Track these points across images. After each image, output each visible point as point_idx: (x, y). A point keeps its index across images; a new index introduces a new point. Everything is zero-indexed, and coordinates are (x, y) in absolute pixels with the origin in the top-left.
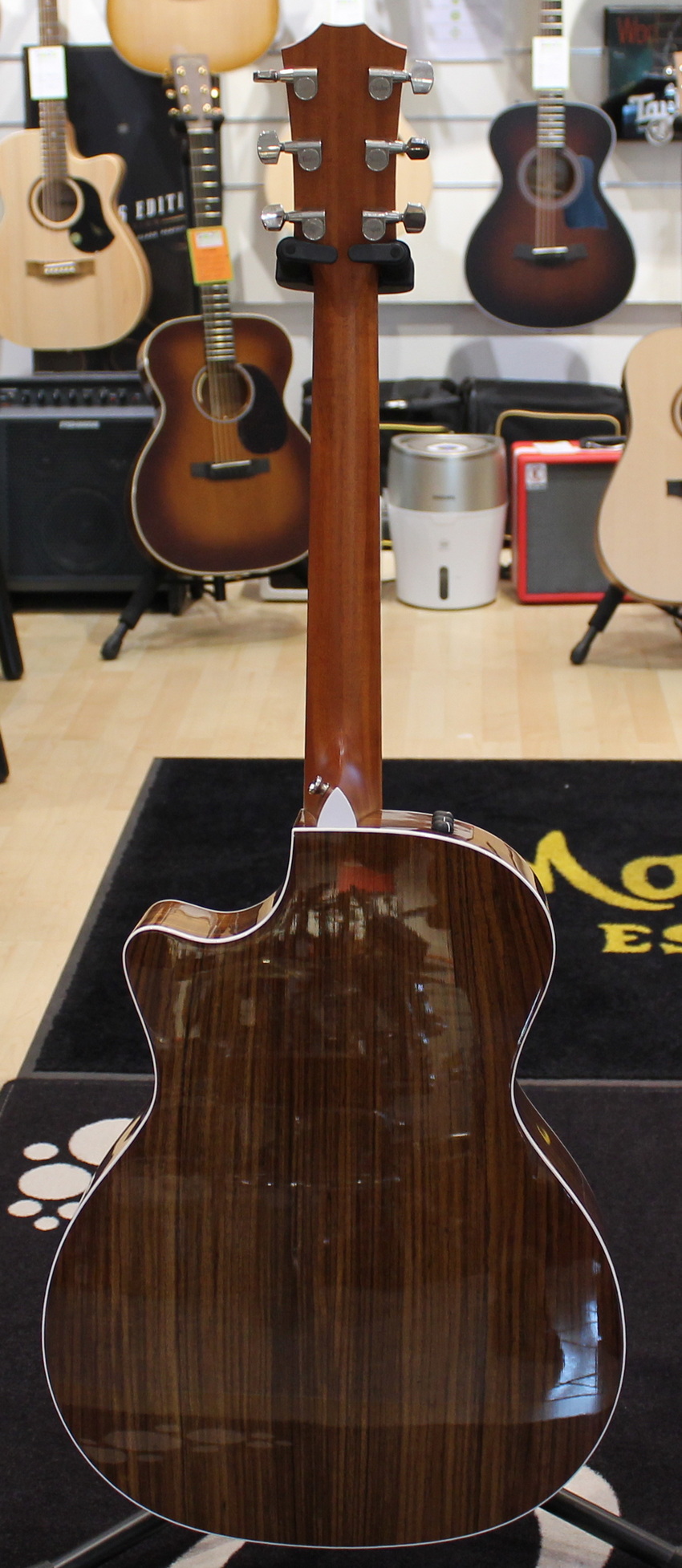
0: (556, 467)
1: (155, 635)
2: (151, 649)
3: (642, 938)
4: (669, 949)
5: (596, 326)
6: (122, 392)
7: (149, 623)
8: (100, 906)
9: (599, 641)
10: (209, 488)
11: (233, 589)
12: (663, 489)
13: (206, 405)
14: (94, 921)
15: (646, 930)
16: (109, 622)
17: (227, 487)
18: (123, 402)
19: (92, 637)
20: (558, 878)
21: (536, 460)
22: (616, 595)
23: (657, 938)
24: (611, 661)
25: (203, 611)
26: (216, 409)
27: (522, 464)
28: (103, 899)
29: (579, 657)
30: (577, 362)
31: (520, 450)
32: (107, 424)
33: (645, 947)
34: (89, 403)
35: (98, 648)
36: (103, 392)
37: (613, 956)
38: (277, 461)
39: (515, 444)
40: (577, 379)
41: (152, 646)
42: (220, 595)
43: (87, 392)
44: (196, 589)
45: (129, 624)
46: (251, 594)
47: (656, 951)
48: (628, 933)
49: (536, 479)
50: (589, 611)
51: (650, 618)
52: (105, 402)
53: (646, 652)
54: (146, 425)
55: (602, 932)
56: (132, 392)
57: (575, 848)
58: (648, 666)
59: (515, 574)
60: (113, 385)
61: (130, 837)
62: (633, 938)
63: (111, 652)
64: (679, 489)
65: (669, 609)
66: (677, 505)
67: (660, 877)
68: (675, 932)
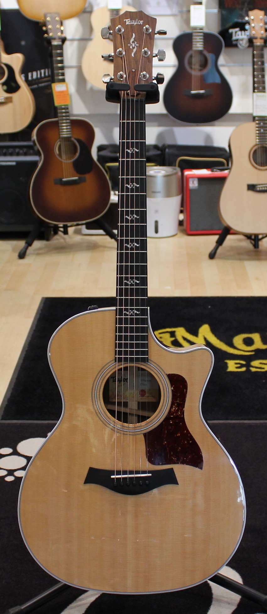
0: (202, 180)
1: (40, 249)
2: (38, 254)
3: (242, 366)
4: (253, 370)
5: (216, 122)
6: (25, 150)
7: (37, 244)
8: (23, 356)
9: (220, 250)
10: (61, 189)
11: (71, 230)
12: (246, 187)
13: (60, 155)
14: (21, 361)
15: (243, 362)
16: (21, 244)
17: (69, 188)
18: (26, 154)
19: (14, 250)
20: (208, 343)
21: (193, 177)
22: (227, 231)
23: (248, 366)
24: (225, 257)
25: (59, 239)
26: (64, 156)
27: (188, 178)
28: (25, 353)
29: (212, 256)
30: (208, 137)
31: (187, 173)
32: (19, 163)
33: (244, 369)
34: (11, 154)
35: (16, 255)
36: (17, 150)
37: (232, 373)
38: (89, 178)
39: (185, 171)
40: (209, 144)
41: (38, 253)
42: (66, 232)
43: (11, 150)
44: (56, 230)
45: (29, 244)
46: (78, 232)
47: (248, 371)
48: (236, 364)
49: (193, 184)
50: (216, 237)
51: (240, 240)
52: (18, 154)
53: (239, 254)
54: (35, 164)
55: (226, 364)
56: (30, 150)
57: (214, 331)
58: (240, 259)
59: (185, 224)
60: (21, 147)
61: (34, 328)
62: (239, 365)
63: (22, 255)
64: (252, 188)
65: (248, 237)
66: (251, 193)
67: (249, 342)
68: (256, 363)
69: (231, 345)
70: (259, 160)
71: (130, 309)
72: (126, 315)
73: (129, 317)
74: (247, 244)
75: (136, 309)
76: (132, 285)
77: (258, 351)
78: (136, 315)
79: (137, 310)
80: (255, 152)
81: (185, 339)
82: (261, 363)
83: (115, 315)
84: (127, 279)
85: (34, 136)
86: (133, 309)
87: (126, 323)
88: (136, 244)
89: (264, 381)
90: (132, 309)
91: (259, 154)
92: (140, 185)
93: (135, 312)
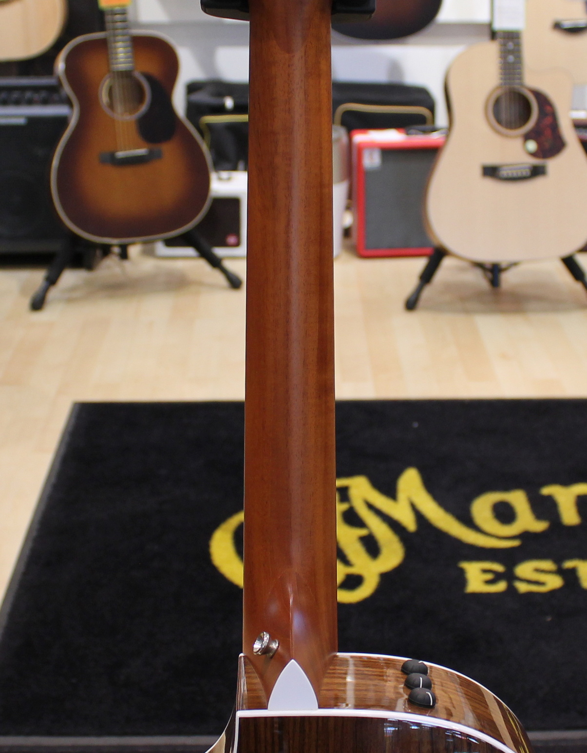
0: (388, 152)
1: (73, 289)
2: (70, 301)
3: (497, 577)
4: (522, 587)
5: (412, 39)
6: (43, 94)
7: (70, 278)
8: (27, 552)
9: (427, 292)
10: (114, 174)
11: (134, 251)
12: (478, 171)
13: (111, 106)
14: (22, 568)
15: (498, 568)
16: (36, 277)
17: (128, 171)
18: (45, 102)
19: (23, 291)
20: (420, 517)
21: (372, 146)
22: (438, 255)
23: (509, 576)
24: (437, 308)
25: (110, 267)
26: (119, 108)
27: (361, 149)
28: (30, 544)
29: (411, 304)
30: (395, 67)
31: (360, 138)
32: (33, 121)
33: (501, 586)
34: (17, 103)
35: (26, 302)
36: (28, 95)
37: (478, 597)
38: (170, 150)
39: (354, 132)
40: (395, 80)
42: (124, 255)
43: (15, 95)
44: (106, 250)
45: (52, 281)
46: (149, 253)
47: (511, 590)
48: (485, 571)
49: (371, 161)
50: (420, 264)
51: (462, 270)
52: (30, 102)
53: (463, 299)
54: (62, 122)
55: (462, 573)
56: (51, 95)
57: (430, 485)
58: (467, 312)
59: (354, 234)
60: (36, 89)
61: (53, 480)
62: (489, 576)
63: (38, 304)
64: (491, 172)
65: (479, 265)
66: (490, 184)
67: (504, 514)
68: (525, 569)
69: (467, 520)
70: (504, 116)
74: (479, 280)
77: (525, 536)
80: (497, 102)
81: (371, 507)
82: (537, 570)
85: (60, 65)
89: (549, 619)
91: (504, 104)
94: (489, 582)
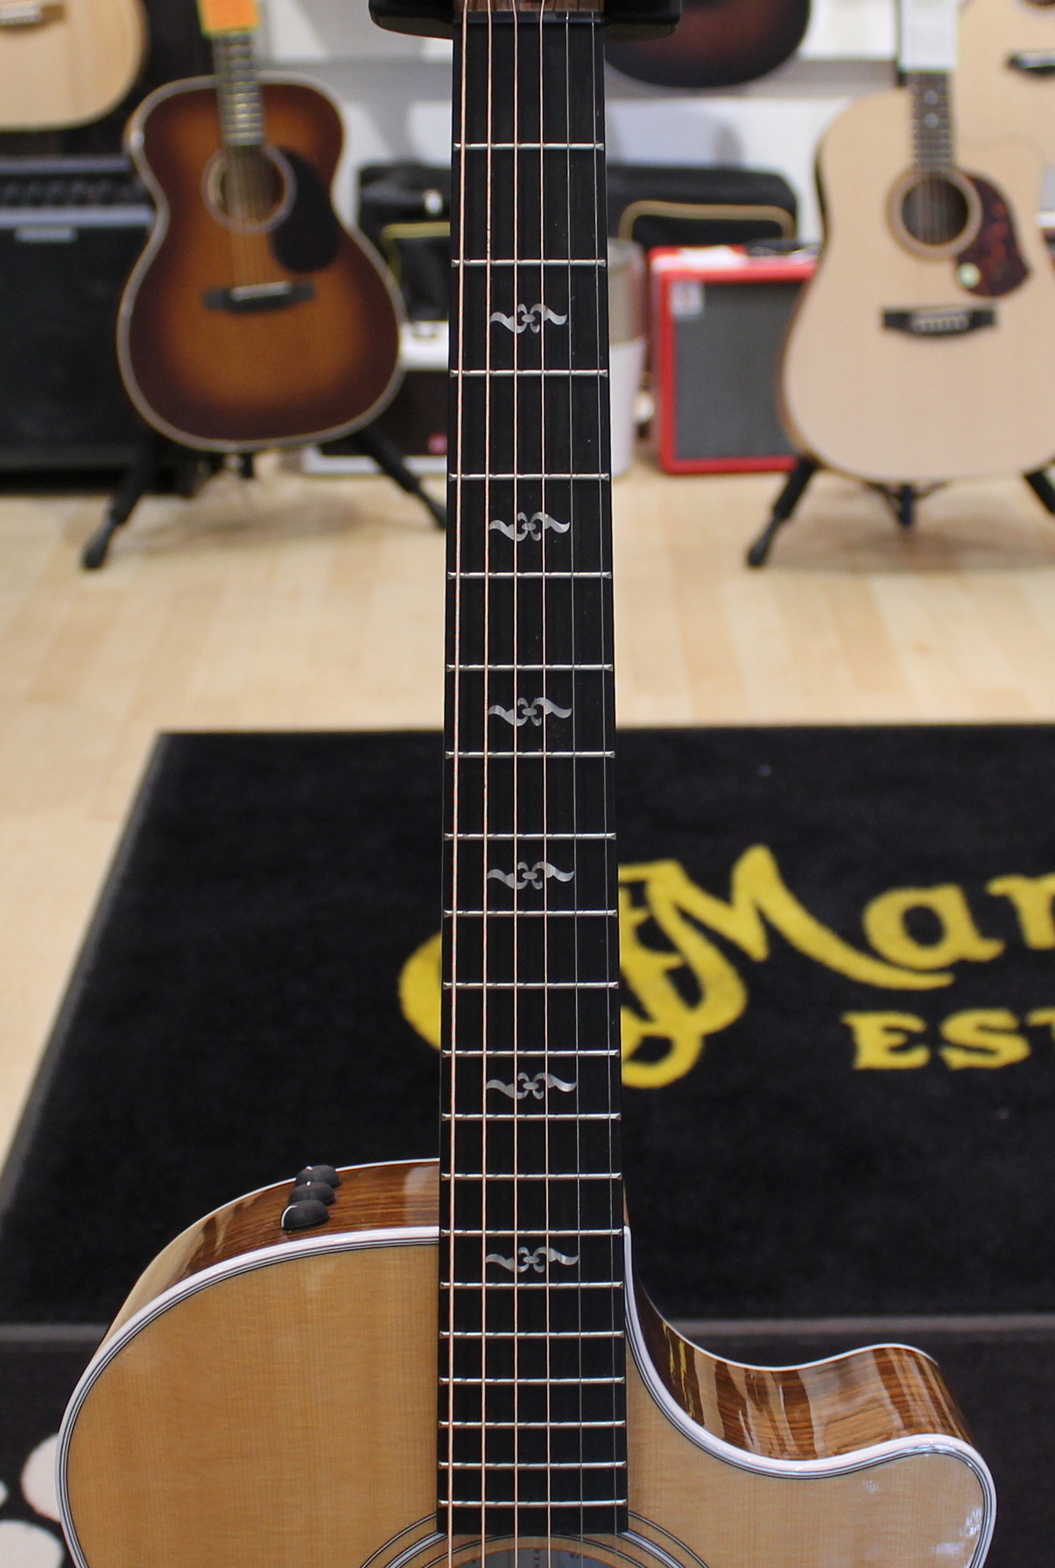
0: (716, 288)
1: (160, 531)
2: (152, 552)
3: (911, 1041)
4: (956, 1059)
5: (757, 87)
6: (104, 188)
7: (152, 512)
9: (785, 535)
10: (229, 326)
11: (266, 463)
12: (873, 321)
13: (225, 207)
15: (913, 1023)
16: (91, 511)
17: (256, 325)
18: (108, 201)
20: (774, 936)
21: (686, 277)
22: (803, 469)
23: (933, 1039)
24: (803, 562)
25: (223, 493)
26: (239, 210)
27: (667, 281)
29: (757, 557)
30: (727, 137)
31: (666, 262)
32: (86, 236)
33: (918, 1057)
34: (59, 202)
35: (74, 555)
36: (78, 188)
37: (877, 1076)
38: (328, 287)
39: (654, 252)
40: (728, 159)
41: (152, 549)
42: (247, 472)
43: (55, 189)
44: (216, 463)
45: (120, 517)
46: (292, 467)
47: (936, 1063)
48: (890, 1030)
49: (685, 303)
50: (770, 486)
51: (846, 495)
52: (82, 201)
53: (850, 547)
54: (137, 236)
55: (848, 1033)
56: (119, 188)
57: (793, 877)
58: (856, 569)
60: (92, 178)
62: (897, 1039)
63: (95, 558)
64: (897, 321)
65: (878, 488)
66: (896, 344)
67: (924, 928)
68: (961, 1027)
69: (857, 939)
70: (920, 221)
71: (523, 1241)
72: (497, 1273)
73: (516, 1285)
74: (876, 513)
75: (557, 1243)
76: (529, 1104)
77: (961, 968)
78: (559, 1272)
79: (559, 1244)
80: (908, 199)
82: (985, 1029)
83: (435, 1280)
84: (501, 1069)
85: (134, 137)
86: (540, 1241)
87: (500, 1320)
88: (550, 871)
89: (1004, 1115)
90: (533, 1243)
91: (920, 202)
92: (579, 527)
93: (552, 1255)
94: (897, 1049)
